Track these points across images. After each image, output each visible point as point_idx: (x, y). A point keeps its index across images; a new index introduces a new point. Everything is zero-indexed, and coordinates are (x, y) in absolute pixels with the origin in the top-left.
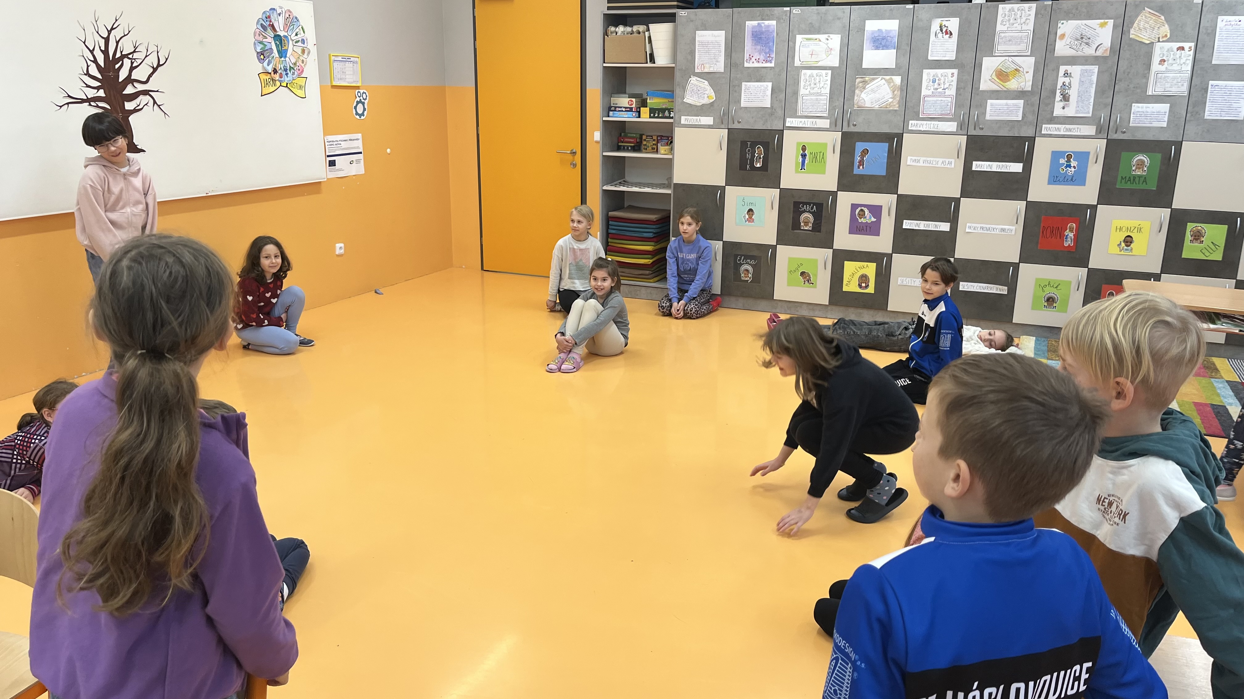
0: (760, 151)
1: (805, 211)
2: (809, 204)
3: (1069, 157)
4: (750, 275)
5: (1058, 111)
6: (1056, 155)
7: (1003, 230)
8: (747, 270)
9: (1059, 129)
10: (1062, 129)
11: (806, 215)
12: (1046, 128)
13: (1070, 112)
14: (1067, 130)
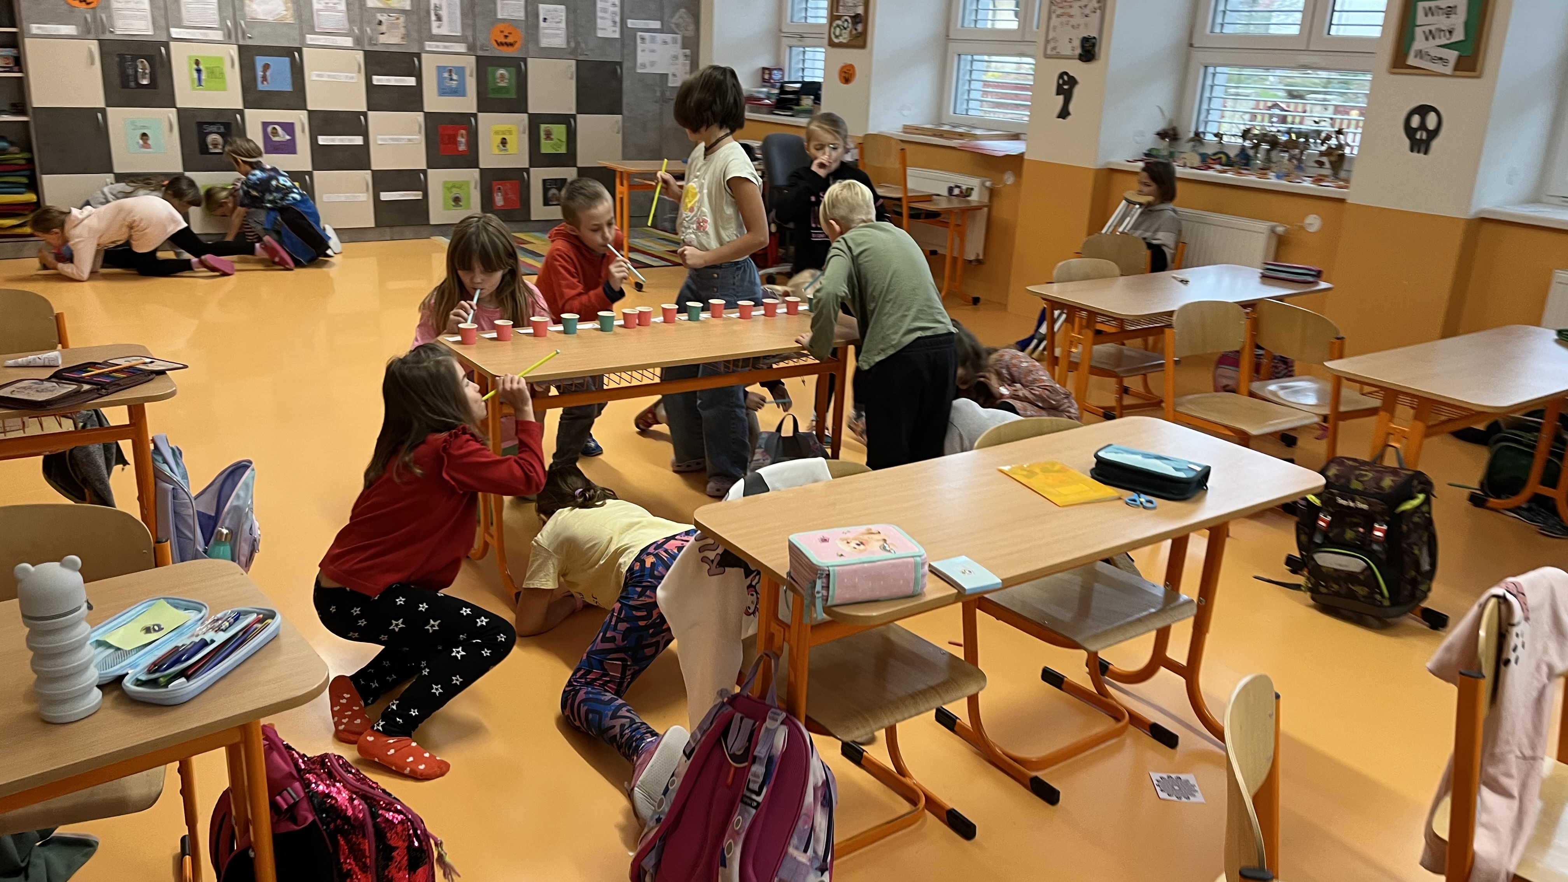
1: (211, 132)
3: (450, 71)
5: (435, 31)
6: (440, 69)
7: (409, 140)
9: (438, 47)
10: (440, 46)
11: (212, 137)
12: (430, 46)
13: (444, 31)
14: (445, 47)
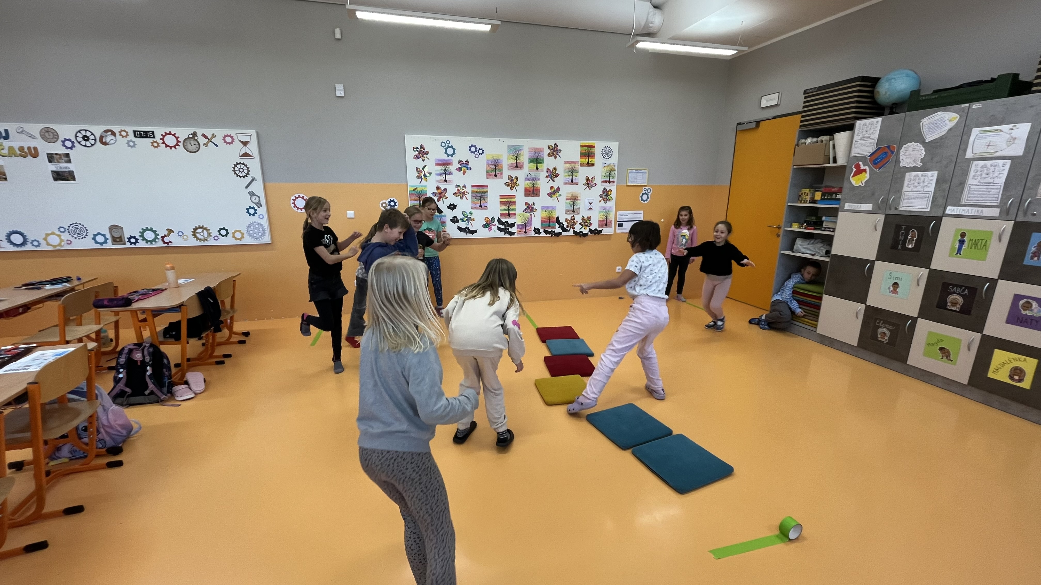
0: (913, 235)
1: (954, 293)
2: (961, 287)
4: (886, 338)
8: (884, 333)
11: (954, 297)
